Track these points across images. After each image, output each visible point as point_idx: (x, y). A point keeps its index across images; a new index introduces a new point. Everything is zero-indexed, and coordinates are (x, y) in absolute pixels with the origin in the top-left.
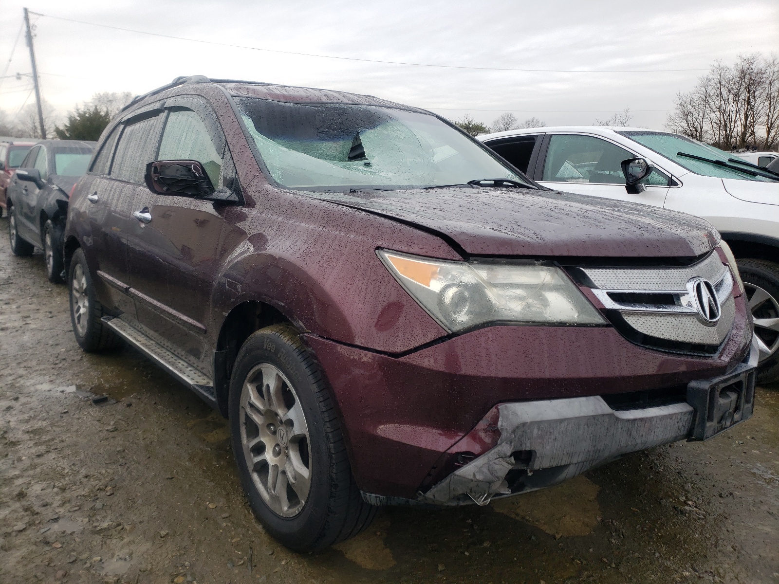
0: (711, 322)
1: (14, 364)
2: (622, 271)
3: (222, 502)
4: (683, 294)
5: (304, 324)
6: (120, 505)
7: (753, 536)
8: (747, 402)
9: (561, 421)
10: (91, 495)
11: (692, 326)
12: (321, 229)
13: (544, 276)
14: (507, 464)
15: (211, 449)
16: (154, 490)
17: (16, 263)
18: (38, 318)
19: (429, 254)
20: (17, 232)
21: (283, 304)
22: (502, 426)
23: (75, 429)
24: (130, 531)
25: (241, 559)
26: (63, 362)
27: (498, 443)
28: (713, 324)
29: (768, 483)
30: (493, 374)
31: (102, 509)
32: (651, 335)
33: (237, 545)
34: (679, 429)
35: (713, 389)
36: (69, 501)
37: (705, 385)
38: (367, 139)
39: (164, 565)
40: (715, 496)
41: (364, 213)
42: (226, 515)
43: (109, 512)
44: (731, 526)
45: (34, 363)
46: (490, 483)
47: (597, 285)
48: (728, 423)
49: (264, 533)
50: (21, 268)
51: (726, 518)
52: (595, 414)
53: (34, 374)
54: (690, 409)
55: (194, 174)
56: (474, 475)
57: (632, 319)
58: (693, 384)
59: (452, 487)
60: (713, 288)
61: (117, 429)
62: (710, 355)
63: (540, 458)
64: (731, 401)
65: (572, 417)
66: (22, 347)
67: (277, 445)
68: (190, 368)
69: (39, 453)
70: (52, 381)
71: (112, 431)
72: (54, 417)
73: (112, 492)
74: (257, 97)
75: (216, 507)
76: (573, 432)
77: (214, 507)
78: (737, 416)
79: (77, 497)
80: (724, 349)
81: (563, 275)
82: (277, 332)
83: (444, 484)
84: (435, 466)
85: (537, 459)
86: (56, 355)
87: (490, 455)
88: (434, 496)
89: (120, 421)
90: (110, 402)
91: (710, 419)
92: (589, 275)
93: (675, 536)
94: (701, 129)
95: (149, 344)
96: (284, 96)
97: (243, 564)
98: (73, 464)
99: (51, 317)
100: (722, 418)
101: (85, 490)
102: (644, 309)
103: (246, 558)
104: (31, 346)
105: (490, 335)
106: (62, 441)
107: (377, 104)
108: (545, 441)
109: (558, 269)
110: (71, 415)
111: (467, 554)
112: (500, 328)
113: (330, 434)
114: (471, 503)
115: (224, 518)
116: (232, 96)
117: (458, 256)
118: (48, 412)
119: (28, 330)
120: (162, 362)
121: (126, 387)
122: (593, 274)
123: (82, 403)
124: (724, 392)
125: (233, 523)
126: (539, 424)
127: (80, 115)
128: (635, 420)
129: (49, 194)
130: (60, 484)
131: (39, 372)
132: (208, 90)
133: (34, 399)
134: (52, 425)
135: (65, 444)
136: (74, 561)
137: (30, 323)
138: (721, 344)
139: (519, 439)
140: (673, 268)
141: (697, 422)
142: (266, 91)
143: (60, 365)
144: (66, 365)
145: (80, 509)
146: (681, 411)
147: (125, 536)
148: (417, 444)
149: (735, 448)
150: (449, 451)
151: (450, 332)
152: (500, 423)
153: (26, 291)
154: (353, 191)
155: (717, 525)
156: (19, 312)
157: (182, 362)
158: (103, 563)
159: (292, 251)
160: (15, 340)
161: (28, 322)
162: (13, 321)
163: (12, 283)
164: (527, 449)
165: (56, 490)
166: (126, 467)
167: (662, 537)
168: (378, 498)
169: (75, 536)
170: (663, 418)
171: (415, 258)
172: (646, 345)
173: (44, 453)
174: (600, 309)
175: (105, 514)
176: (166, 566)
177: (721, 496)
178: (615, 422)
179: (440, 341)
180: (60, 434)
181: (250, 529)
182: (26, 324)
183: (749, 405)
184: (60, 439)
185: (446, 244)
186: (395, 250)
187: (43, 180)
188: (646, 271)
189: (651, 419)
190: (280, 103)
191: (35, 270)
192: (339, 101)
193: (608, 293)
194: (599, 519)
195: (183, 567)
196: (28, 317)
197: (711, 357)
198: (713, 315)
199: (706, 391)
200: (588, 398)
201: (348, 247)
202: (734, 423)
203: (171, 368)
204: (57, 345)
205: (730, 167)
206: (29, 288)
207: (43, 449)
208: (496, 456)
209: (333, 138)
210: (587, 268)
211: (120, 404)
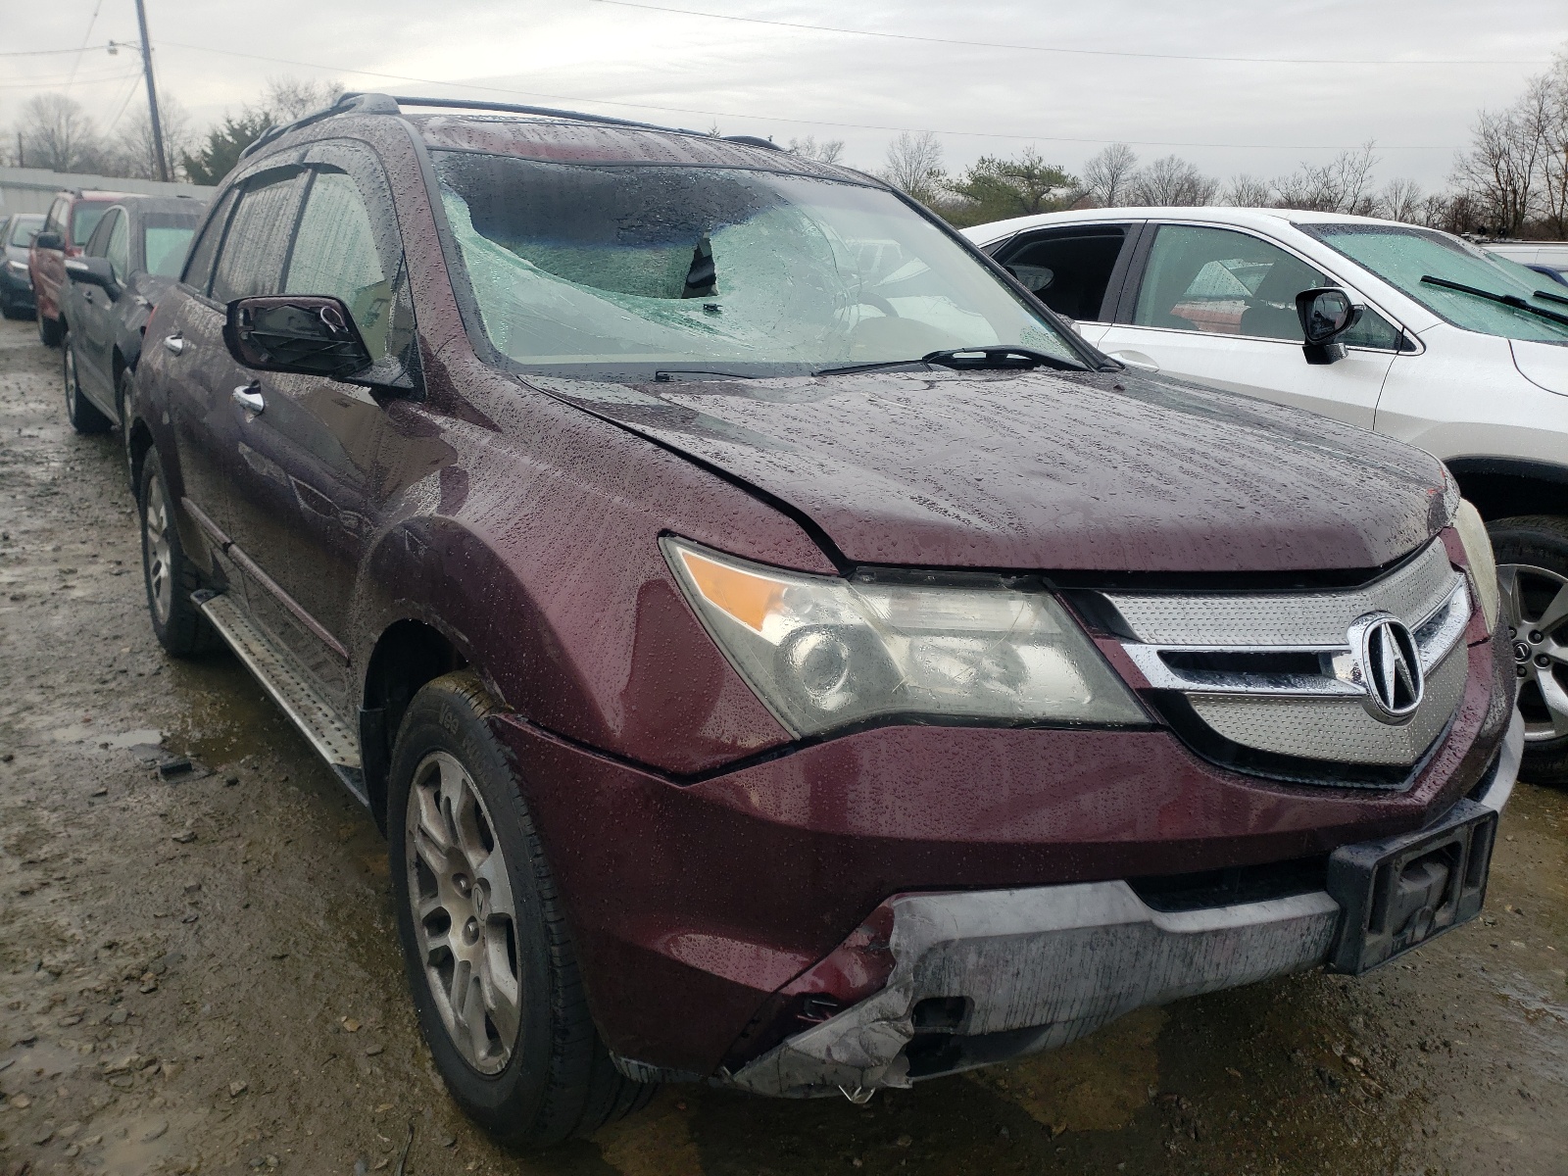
0: (1398, 716)
1: (22, 680)
2: (1200, 601)
3: (373, 1017)
4: (1339, 653)
5: (502, 690)
6: (162, 1016)
7: (1477, 1150)
8: (1470, 882)
9: (1032, 937)
10: (112, 990)
11: (1352, 724)
12: (558, 474)
13: (1020, 611)
14: (898, 1034)
15: (377, 893)
16: (240, 984)
17: (73, 449)
18: (91, 576)
19: (766, 557)
20: (78, 384)
21: (467, 640)
22: (897, 945)
23: (110, 834)
24: (171, 1080)
25: (385, 1153)
26: (120, 678)
27: (889, 984)
28: (1398, 719)
29: (1532, 1022)
30: (885, 831)
31: (125, 1023)
32: (1254, 745)
33: (383, 1123)
34: (1303, 950)
35: (1384, 867)
36: (64, 1001)
37: (1366, 858)
38: (727, 247)
39: (225, 1162)
40: (1410, 1047)
41: (650, 445)
42: (377, 1048)
43: (138, 1031)
44: (1434, 1123)
45: (62, 678)
46: (863, 1069)
47: (1137, 633)
48: (1420, 933)
49: (445, 1094)
50: (81, 461)
51: (1424, 1100)
52: (1110, 922)
53: (58, 703)
54: (1331, 906)
55: (327, 326)
56: (829, 1050)
57: (1213, 710)
58: (1342, 854)
59: (784, 1071)
60: (1410, 636)
61: (196, 838)
62: (1389, 787)
63: (982, 1012)
64: (1429, 888)
65: (1056, 928)
66: (46, 640)
67: (472, 919)
68: (338, 724)
69: (26, 888)
70: (88, 721)
71: (183, 843)
72: (76, 803)
73: (152, 986)
74: (490, 150)
75: (360, 1027)
76: (1057, 959)
77: (354, 1029)
78: (1442, 917)
79: (82, 992)
80: (1426, 771)
81: (1061, 611)
82: (466, 691)
83: (769, 1060)
84: (756, 1018)
85: (974, 1015)
86: (110, 662)
87: (863, 1010)
88: (750, 1082)
89: (207, 819)
90: (196, 773)
91: (1376, 926)
92: (1121, 611)
93: (1309, 1137)
94: (1526, 188)
95: (272, 660)
96: (548, 148)
97: (387, 1166)
98: (90, 916)
99: (117, 575)
100: (1408, 922)
101: (101, 977)
102: (1242, 688)
103: (395, 1152)
104: (64, 638)
105: (883, 745)
106: (79, 861)
107: (757, 166)
108: (994, 978)
109: (1050, 598)
110: (112, 799)
111: (857, 1163)
112: (906, 731)
113: (553, 927)
114: (835, 1094)
115: (369, 1055)
116: (430, 149)
117: (828, 565)
118: (65, 793)
119: (65, 602)
120: (285, 705)
121: (234, 740)
122: (1129, 608)
123: (140, 774)
124: (1414, 869)
125: (387, 1068)
126: (979, 943)
127: (233, 132)
128: (1202, 933)
129: (130, 313)
130: (53, 963)
131: (66, 700)
132: (382, 132)
133: (45, 761)
134: (67, 822)
135: (82, 868)
136: (45, 1141)
137: (73, 587)
138: (1419, 760)
139: (933, 973)
140: (1319, 592)
141: (1344, 937)
142: (509, 136)
143: (113, 685)
144: (125, 684)
145: (81, 1020)
146: (1309, 912)
147: (159, 1090)
148: (717, 972)
149: (1476, 934)
150: (784, 991)
151: (797, 736)
152: (893, 939)
153: (80, 512)
154: (662, 377)
155: (1402, 1115)
156: (56, 561)
157: (325, 709)
158: (103, 1148)
159: (493, 521)
160: (35, 623)
161: (69, 584)
162: (40, 579)
163: (56, 494)
164: (955, 993)
165: (42, 974)
166: (196, 926)
167: (1280, 1139)
168: (643, 1070)
169: (59, 1082)
170: (1266, 928)
171: (736, 564)
172: (1243, 767)
173: (36, 886)
174: (1138, 690)
175: (128, 1036)
176: (229, 1164)
177: (1423, 1047)
178: (1155, 939)
179: (775, 753)
180: (78, 843)
181: (419, 1084)
182: (66, 587)
183: (1474, 892)
184: (76, 855)
185: (805, 534)
186: (699, 543)
187: (119, 281)
188: (1255, 600)
189: (1238, 931)
190: (537, 165)
191: (108, 466)
192: (670, 160)
193: (1162, 655)
194: (1152, 1093)
195: (263, 1167)
196: (72, 572)
197: (1393, 790)
198: (1403, 697)
199: (1368, 872)
200: (1098, 885)
201: (605, 525)
202: (1433, 931)
203: (299, 722)
204: (116, 637)
205: (1535, 311)
206: (89, 507)
207: (37, 875)
208: (876, 1015)
209: (652, 241)
210: (1119, 594)
211: (215, 779)
